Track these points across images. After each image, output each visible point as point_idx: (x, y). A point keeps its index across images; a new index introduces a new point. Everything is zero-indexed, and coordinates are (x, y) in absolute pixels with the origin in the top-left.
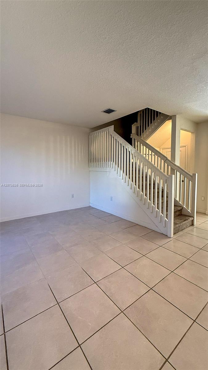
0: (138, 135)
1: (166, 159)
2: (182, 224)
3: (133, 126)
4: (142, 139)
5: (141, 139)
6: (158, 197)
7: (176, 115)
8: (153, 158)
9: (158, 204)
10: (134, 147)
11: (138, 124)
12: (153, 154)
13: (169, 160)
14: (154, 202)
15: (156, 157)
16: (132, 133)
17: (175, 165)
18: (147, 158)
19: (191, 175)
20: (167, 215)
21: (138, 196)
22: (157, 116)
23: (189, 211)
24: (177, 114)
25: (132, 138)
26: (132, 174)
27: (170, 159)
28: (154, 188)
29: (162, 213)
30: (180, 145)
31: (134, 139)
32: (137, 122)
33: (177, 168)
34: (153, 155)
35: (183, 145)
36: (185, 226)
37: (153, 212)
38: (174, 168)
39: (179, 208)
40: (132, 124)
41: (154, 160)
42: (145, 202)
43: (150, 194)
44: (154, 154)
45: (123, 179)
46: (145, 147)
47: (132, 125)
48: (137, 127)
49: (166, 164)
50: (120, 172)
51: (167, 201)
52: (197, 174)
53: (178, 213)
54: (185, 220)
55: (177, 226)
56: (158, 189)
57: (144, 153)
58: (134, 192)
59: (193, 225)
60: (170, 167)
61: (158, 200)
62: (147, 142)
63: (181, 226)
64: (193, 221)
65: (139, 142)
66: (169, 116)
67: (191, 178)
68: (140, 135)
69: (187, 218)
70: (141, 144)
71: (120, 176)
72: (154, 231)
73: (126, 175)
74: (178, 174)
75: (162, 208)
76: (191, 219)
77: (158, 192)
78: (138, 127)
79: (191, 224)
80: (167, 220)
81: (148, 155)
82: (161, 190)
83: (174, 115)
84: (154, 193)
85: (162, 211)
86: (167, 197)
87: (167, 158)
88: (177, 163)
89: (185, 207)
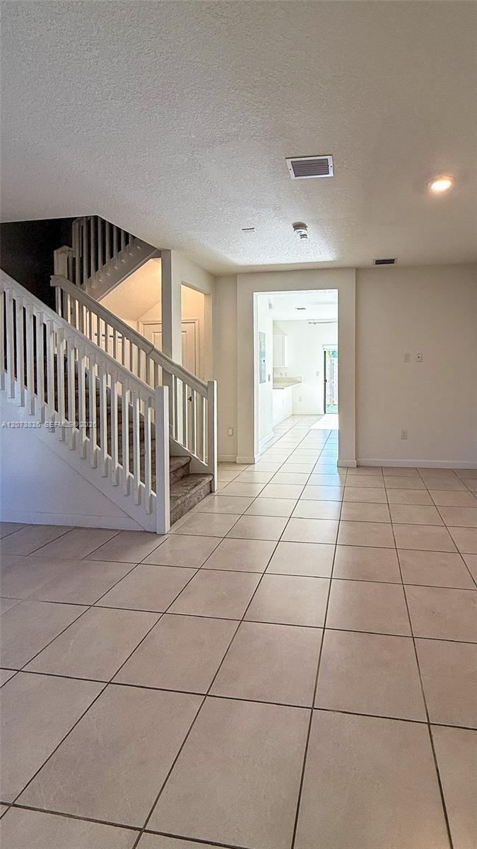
0: (74, 282)
1: (151, 349)
2: (188, 496)
3: (57, 253)
4: (86, 292)
5: (85, 295)
6: (131, 444)
7: (170, 250)
8: (119, 345)
9: (131, 460)
10: (62, 316)
11: (75, 251)
12: (118, 334)
13: (157, 352)
14: (120, 456)
15: (127, 342)
16: (53, 274)
17: (172, 364)
18: (103, 347)
19: (206, 384)
20: (154, 484)
21: (74, 449)
22: (127, 242)
23: (204, 463)
24: (173, 248)
25: (54, 288)
26: (56, 390)
27: (160, 350)
28: (120, 423)
29: (143, 481)
30: (182, 319)
31: (62, 290)
32: (71, 246)
33: (178, 370)
34: (119, 337)
35: (187, 319)
36: (196, 499)
37: (120, 483)
38: (170, 369)
39: (183, 462)
40: (56, 249)
41: (121, 350)
42: (96, 463)
43: (109, 439)
44: (121, 335)
45: (23, 405)
46: (94, 317)
47: (55, 252)
48: (71, 260)
49: (152, 362)
50: (13, 386)
51: (153, 451)
52: (215, 382)
53: (180, 474)
54: (196, 485)
55: (179, 502)
56: (131, 422)
57: (95, 330)
58: (64, 440)
59: (211, 491)
60: (160, 368)
61: (131, 452)
62: (100, 303)
63: (186, 501)
64: (211, 484)
65: (77, 302)
66: (156, 248)
67: (205, 391)
68: (82, 282)
69: (200, 479)
70: (84, 308)
71: (13, 396)
72: (123, 531)
73: (36, 392)
74: (179, 382)
75: (142, 468)
76: (208, 479)
77: (131, 432)
78: (74, 259)
79: (209, 491)
80: (155, 495)
81: (105, 335)
82: (138, 424)
83: (166, 248)
84: (120, 435)
85: (143, 475)
86: (153, 439)
87: (153, 347)
88: (177, 358)
89: (195, 455)
